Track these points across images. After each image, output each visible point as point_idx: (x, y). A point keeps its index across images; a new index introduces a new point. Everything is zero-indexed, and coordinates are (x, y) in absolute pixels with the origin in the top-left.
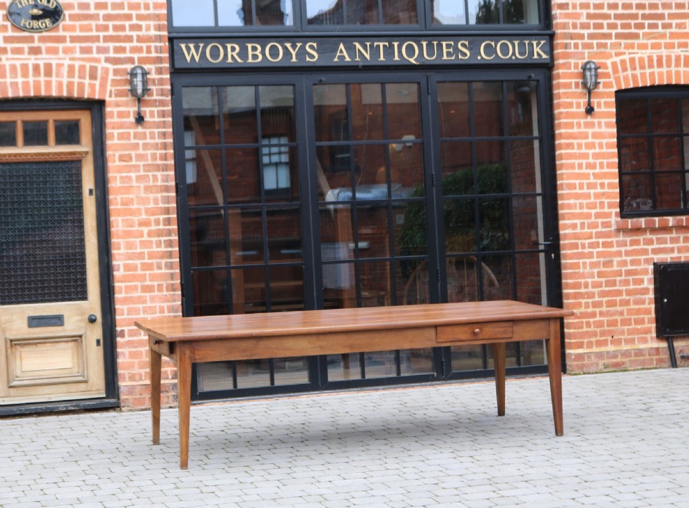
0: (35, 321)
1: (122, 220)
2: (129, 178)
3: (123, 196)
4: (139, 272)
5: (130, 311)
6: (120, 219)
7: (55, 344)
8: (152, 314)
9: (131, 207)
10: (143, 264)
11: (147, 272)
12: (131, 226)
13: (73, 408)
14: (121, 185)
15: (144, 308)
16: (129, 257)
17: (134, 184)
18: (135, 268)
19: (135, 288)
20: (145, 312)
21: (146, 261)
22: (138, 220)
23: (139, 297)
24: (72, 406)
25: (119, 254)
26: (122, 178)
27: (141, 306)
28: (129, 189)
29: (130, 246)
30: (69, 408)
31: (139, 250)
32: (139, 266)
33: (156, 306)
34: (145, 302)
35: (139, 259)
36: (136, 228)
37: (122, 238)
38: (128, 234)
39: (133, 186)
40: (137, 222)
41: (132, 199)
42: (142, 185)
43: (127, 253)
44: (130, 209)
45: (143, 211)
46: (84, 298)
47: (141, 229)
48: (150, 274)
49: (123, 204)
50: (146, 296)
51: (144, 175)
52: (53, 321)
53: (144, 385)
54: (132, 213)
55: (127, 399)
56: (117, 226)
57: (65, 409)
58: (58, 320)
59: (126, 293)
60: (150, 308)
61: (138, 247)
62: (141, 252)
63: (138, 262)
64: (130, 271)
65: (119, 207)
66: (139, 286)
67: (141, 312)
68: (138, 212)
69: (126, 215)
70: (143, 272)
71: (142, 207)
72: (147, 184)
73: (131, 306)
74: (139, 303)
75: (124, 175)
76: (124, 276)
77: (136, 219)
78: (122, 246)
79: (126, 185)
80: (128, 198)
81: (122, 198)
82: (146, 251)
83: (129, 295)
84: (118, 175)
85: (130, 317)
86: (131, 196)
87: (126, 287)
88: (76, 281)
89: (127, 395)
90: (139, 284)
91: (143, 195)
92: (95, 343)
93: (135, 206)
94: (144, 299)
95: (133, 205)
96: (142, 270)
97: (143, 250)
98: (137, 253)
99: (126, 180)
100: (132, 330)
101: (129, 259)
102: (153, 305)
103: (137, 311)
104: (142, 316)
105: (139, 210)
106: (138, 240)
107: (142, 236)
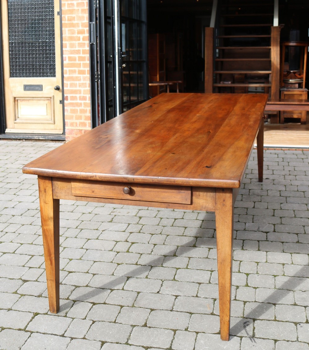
0: (27, 88)
1: (68, 30)
2: (73, 4)
3: (69, 15)
4: (77, 62)
5: (71, 85)
6: (67, 29)
7: (38, 101)
8: (84, 87)
9: (74, 22)
10: (79, 57)
11: (82, 62)
12: (73, 34)
13: (42, 139)
14: (68, 9)
15: (79, 83)
16: (72, 52)
17: (76, 8)
18: (75, 60)
19: (75, 71)
20: (80, 86)
21: (81, 55)
22: (77, 30)
23: (77, 77)
24: (41, 137)
25: (66, 51)
26: (68, 4)
27: (77, 82)
28: (72, 11)
29: (72, 46)
30: (40, 139)
31: (77, 49)
32: (77, 58)
33: (86, 83)
34: (80, 80)
35: (77, 54)
36: (76, 35)
37: (68, 41)
38: (71, 38)
39: (75, 9)
40: (76, 32)
41: (74, 18)
42: (80, 9)
43: (71, 50)
44: (73, 23)
45: (80, 25)
47: (79, 35)
48: (83, 64)
49: (69, 20)
50: (81, 77)
51: (81, 3)
52: (37, 88)
53: (78, 130)
54: (73, 25)
55: (69, 137)
56: (65, 34)
57: (38, 139)
58: (39, 88)
59: (69, 74)
60: (83, 84)
61: (77, 46)
62: (78, 50)
63: (77, 56)
64: (72, 61)
65: (66, 22)
66: (77, 71)
67: (78, 86)
68: (77, 25)
69: (70, 27)
70: (79, 62)
71: (80, 22)
72: (83, 8)
73: (72, 82)
74: (76, 80)
75: (69, 2)
76: (68, 64)
77: (76, 29)
78: (68, 45)
79: (70, 8)
80: (71, 17)
81: (68, 17)
82: (81, 49)
83: (71, 75)
84: (66, 3)
85: (71, 89)
86: (73, 15)
87: (69, 71)
88: (51, 65)
89: (69, 134)
90: (77, 69)
91: (80, 15)
92: (59, 102)
93: (75, 22)
94: (79, 78)
95: (75, 20)
96: (79, 61)
97: (79, 49)
98: (76, 50)
99: (71, 5)
100: (72, 97)
101: (71, 54)
102: (84, 82)
103: (75, 85)
104: (78, 88)
105: (78, 24)
106: (77, 42)
107: (79, 39)
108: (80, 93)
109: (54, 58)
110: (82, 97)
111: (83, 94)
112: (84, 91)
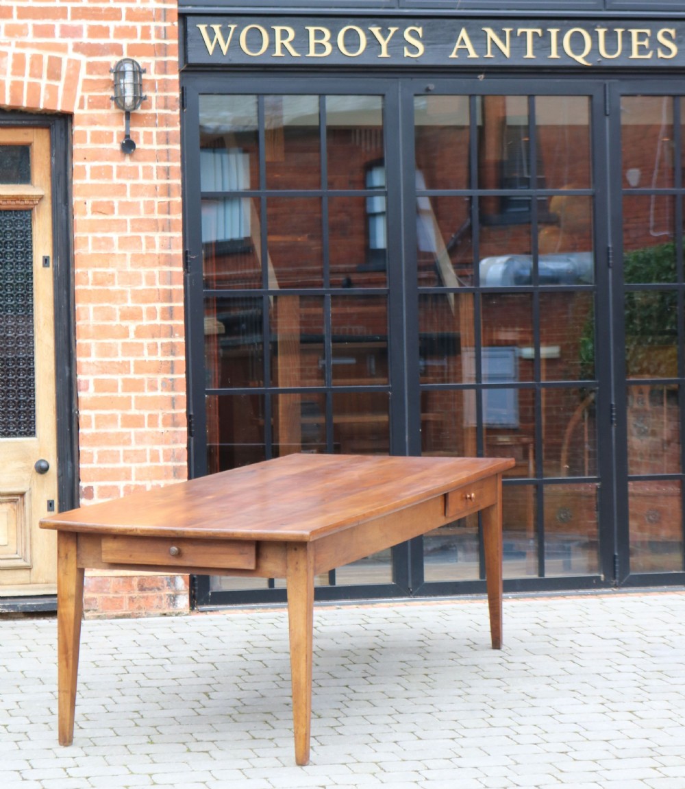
1: (95, 309)
2: (109, 241)
3: (98, 270)
4: (120, 393)
5: (103, 457)
6: (91, 306)
8: (138, 462)
9: (111, 288)
10: (125, 381)
11: (133, 395)
12: (109, 319)
14: (95, 252)
15: (125, 451)
16: (105, 368)
17: (116, 250)
18: (114, 388)
19: (113, 419)
20: (126, 458)
21: (132, 376)
22: (120, 310)
23: (118, 434)
24: (4, 606)
25: (88, 363)
26: (96, 240)
27: (121, 449)
28: (107, 259)
29: (105, 351)
31: (120, 358)
32: (120, 384)
33: (145, 450)
34: (128, 442)
35: (120, 372)
36: (117, 322)
37: (93, 337)
38: (103, 331)
39: (113, 254)
40: (118, 313)
41: (113, 275)
42: (129, 254)
43: (101, 362)
44: (108, 290)
45: (129, 296)
46: (31, 433)
47: (124, 323)
48: (137, 398)
49: (96, 282)
50: (130, 433)
51: (132, 237)
53: (122, 577)
54: (111, 297)
55: (94, 599)
56: (87, 318)
59: (98, 427)
60: (136, 452)
61: (120, 352)
62: (124, 362)
63: (119, 378)
64: (105, 391)
65: (90, 287)
66: (120, 417)
67: (121, 459)
68: (121, 295)
69: (100, 301)
70: (126, 395)
71: (128, 289)
72: (136, 251)
73: (105, 448)
74: (118, 444)
75: (99, 235)
76: (95, 399)
77: (116, 307)
78: (93, 350)
79: (102, 252)
80: (105, 273)
81: (95, 274)
82: (132, 359)
83: (102, 430)
84: (90, 236)
85: (102, 466)
86: (110, 270)
87: (97, 417)
88: (18, 404)
89: (93, 592)
90: (119, 413)
91: (129, 269)
92: (45, 506)
93: (116, 287)
94: (126, 438)
95: (114, 284)
96: (124, 390)
97: (126, 359)
98: (118, 363)
99: (103, 243)
100: (105, 487)
101: (103, 372)
102: (140, 447)
103: (114, 457)
104: (121, 465)
105: (122, 292)
106: (120, 341)
107: (126, 335)
108: (128, 478)
109: (30, 382)
110: (132, 488)
111: (136, 479)
112: (140, 470)
